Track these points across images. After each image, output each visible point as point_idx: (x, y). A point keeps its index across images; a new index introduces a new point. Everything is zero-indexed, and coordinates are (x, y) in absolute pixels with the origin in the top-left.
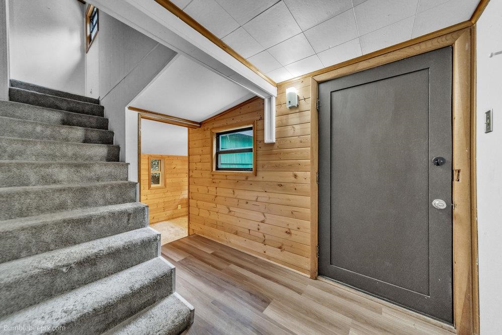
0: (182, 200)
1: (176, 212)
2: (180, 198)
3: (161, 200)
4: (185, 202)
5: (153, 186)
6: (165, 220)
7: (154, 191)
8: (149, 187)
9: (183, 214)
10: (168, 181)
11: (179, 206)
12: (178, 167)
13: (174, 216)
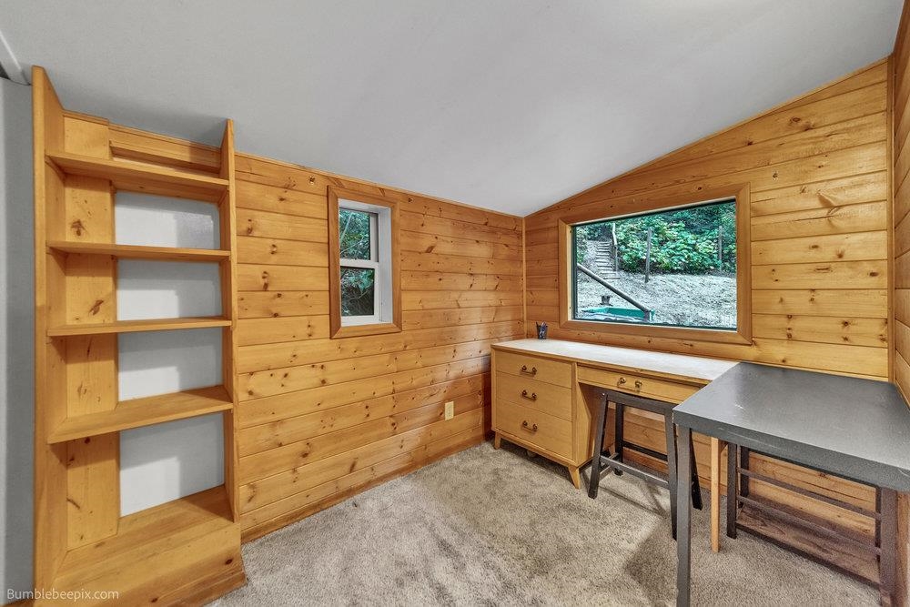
0: (458, 380)
1: (437, 430)
2: (452, 374)
3: (383, 387)
4: (467, 388)
5: (349, 321)
6: (400, 472)
7: (351, 345)
8: (334, 327)
9: (460, 440)
10: (409, 302)
11: (450, 406)
12: (445, 248)
13: (432, 450)
